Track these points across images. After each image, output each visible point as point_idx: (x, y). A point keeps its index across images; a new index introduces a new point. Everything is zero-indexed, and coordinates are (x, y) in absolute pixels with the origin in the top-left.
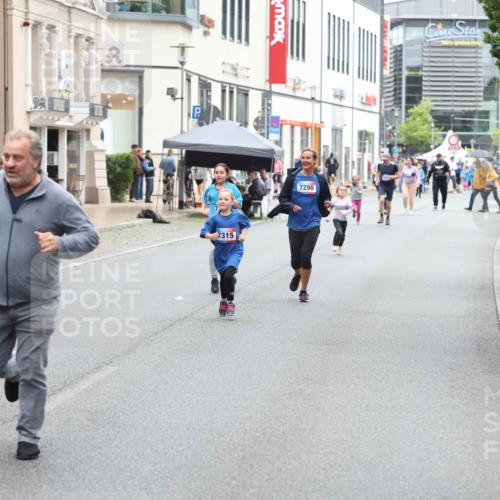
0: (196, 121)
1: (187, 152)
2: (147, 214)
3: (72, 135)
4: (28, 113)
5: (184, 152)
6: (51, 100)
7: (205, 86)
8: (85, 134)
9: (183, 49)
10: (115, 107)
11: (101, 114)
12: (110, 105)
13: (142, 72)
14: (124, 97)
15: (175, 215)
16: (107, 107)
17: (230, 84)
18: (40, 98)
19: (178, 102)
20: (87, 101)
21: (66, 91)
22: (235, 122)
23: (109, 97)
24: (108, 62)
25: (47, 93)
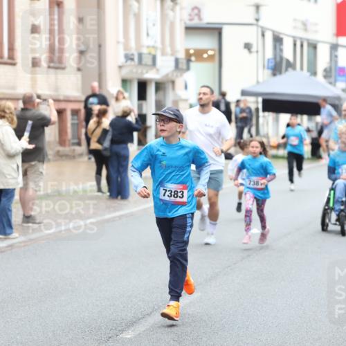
0: (270, 72)
3: (159, 86)
4: (120, 67)
5: (260, 100)
6: (140, 55)
7: (278, 40)
8: (170, 86)
9: (258, 7)
10: (197, 61)
11: (185, 67)
12: (193, 58)
13: (221, 29)
14: (205, 51)
16: (190, 60)
17: (301, 39)
18: (129, 52)
19: (254, 55)
20: (172, 55)
21: (153, 47)
22: (305, 72)
23: (192, 52)
24: (191, 20)
25: (136, 49)
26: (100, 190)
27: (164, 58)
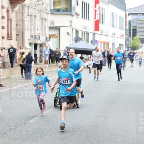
0: (75, 41)
3: (41, 45)
4: (29, 39)
6: (35, 36)
7: (77, 32)
8: (44, 45)
9: (71, 22)
11: (49, 40)
12: (51, 37)
13: (60, 28)
14: (55, 35)
17: (84, 31)
18: (32, 35)
19: (70, 36)
20: (45, 36)
21: (39, 33)
22: (85, 42)
23: (51, 35)
24: (50, 25)
25: (34, 34)
26: (22, 77)
27: (43, 37)
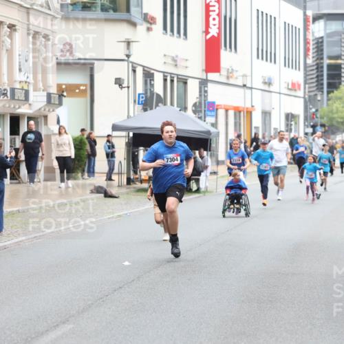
0: (141, 107)
1: (134, 134)
2: (98, 190)
5: (131, 135)
6: (13, 90)
7: (148, 76)
8: (43, 119)
9: (128, 43)
10: (69, 96)
11: (57, 103)
12: (65, 94)
13: (93, 64)
14: (78, 86)
15: (124, 190)
16: (63, 95)
17: (171, 74)
19: (125, 90)
20: (44, 90)
21: (26, 82)
22: (176, 108)
23: (64, 87)
24: (61, 56)
25: (8, 86)
27: (36, 93)
